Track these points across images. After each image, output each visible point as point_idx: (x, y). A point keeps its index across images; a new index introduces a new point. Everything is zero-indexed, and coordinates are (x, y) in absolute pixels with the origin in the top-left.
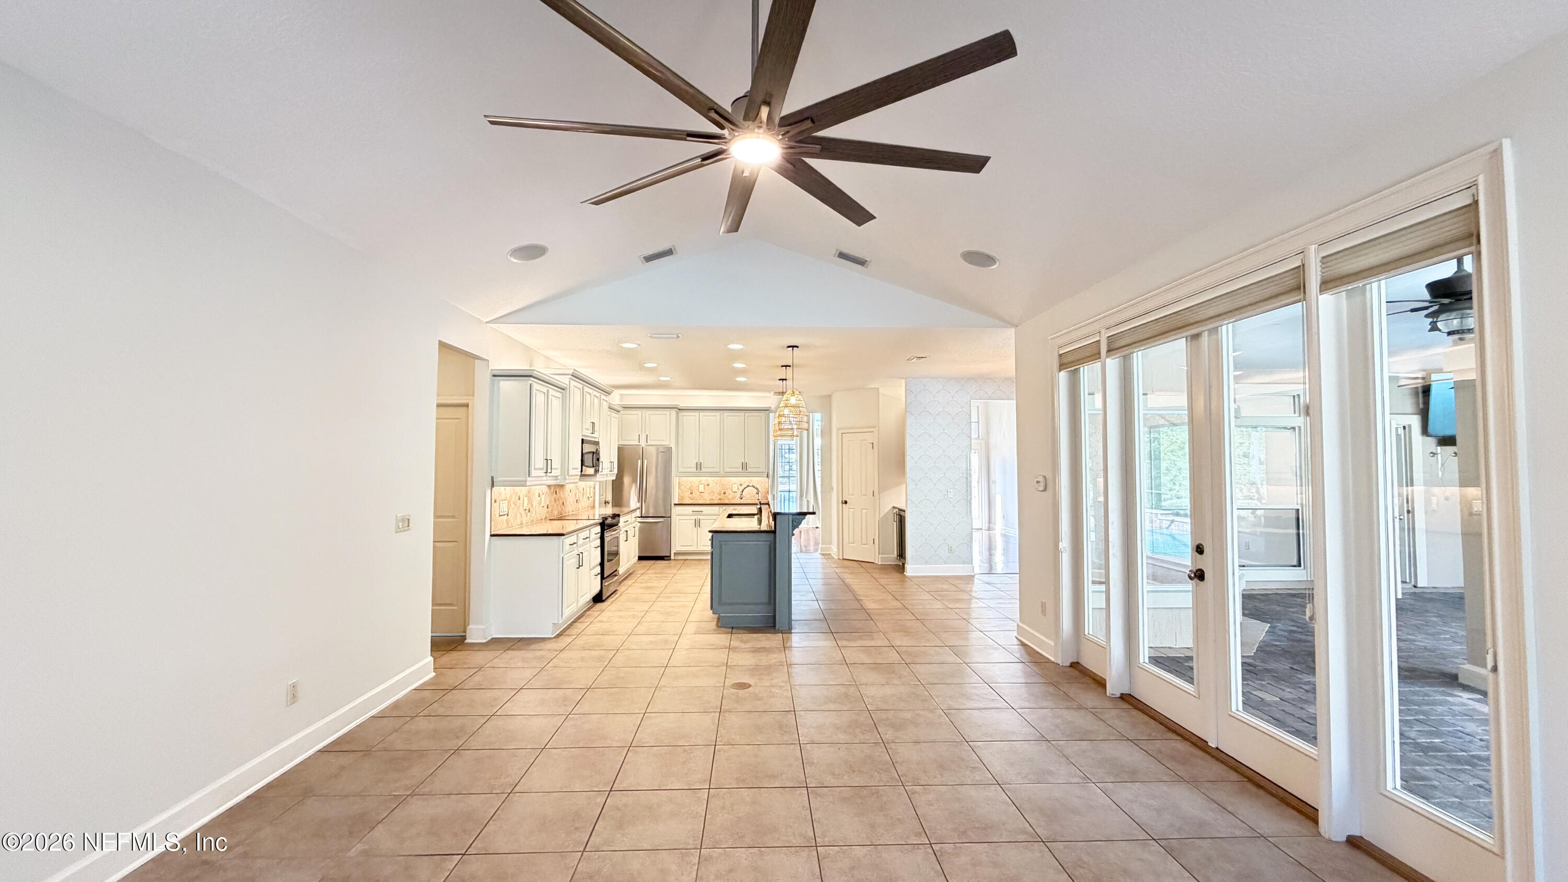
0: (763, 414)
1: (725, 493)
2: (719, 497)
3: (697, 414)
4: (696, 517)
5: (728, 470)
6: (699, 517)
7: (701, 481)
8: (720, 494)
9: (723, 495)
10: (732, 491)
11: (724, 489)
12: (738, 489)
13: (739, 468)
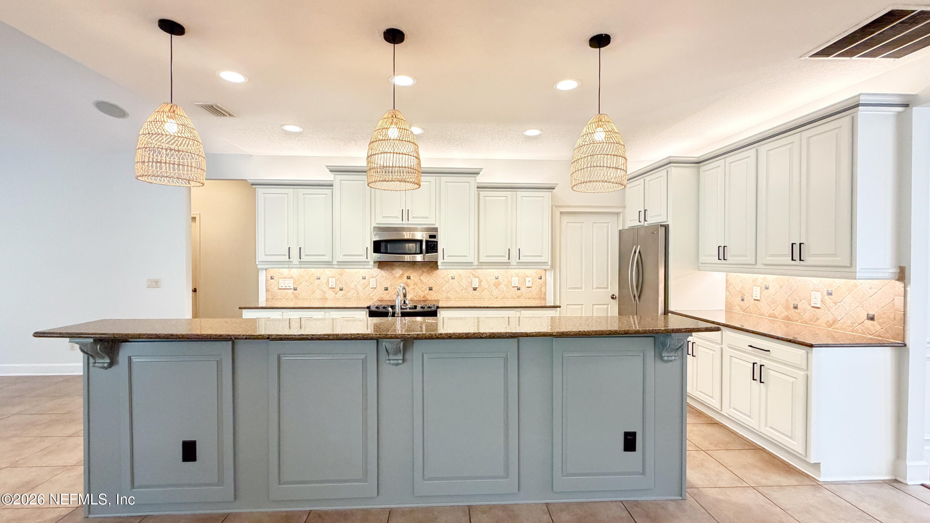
9: (793, 310)
10: (810, 304)
11: (795, 300)
12: (822, 301)
13: (787, 255)
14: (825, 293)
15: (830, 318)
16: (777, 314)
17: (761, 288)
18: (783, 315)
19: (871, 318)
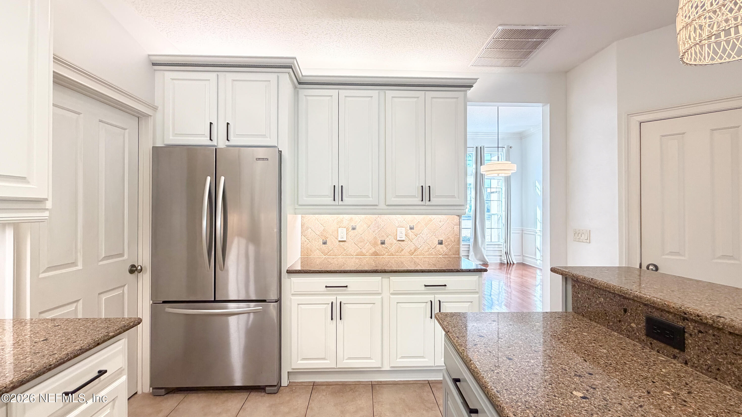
5: (395, 201)
6: (341, 299)
7: (342, 221)
9: (380, 246)
10: (396, 239)
11: (383, 236)
12: (406, 235)
13: (414, 197)
14: (408, 228)
15: (412, 248)
16: (364, 251)
17: (347, 229)
18: (371, 252)
19: (441, 243)
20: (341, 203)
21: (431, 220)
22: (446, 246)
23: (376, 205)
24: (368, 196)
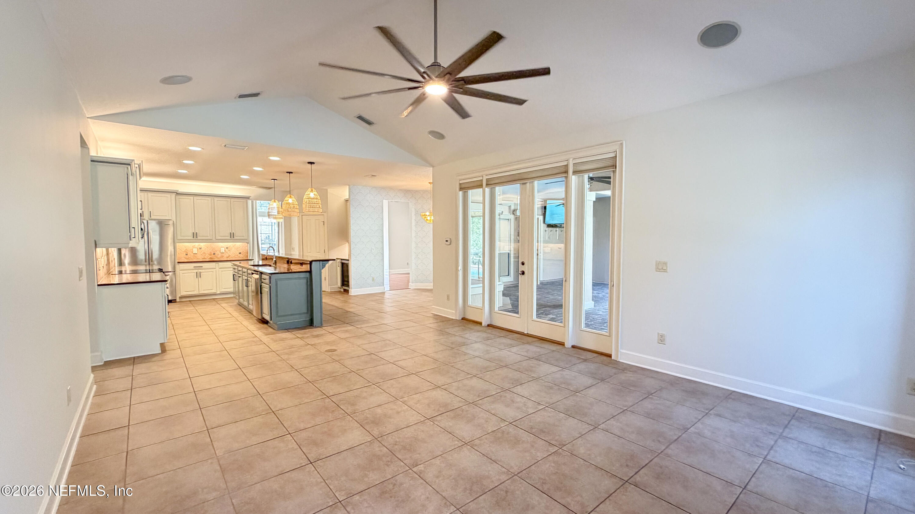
0: (244, 200)
1: (214, 254)
2: (210, 257)
3: (192, 198)
4: (197, 271)
5: (220, 238)
6: (199, 271)
7: (195, 246)
8: (210, 255)
9: (213, 255)
10: (220, 252)
11: (214, 251)
12: (224, 251)
13: (227, 236)
14: (226, 248)
15: (228, 255)
16: (206, 257)
17: (197, 249)
18: (209, 257)
19: (240, 253)
20: (196, 239)
21: (235, 245)
22: (242, 255)
23: (212, 240)
24: (208, 236)
